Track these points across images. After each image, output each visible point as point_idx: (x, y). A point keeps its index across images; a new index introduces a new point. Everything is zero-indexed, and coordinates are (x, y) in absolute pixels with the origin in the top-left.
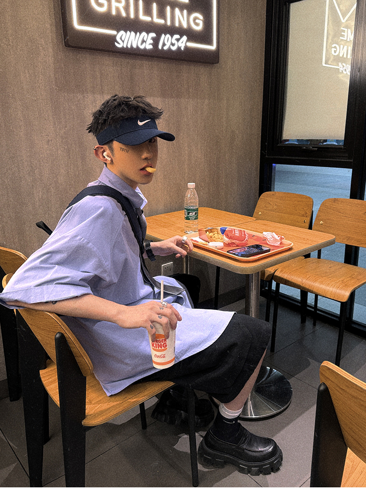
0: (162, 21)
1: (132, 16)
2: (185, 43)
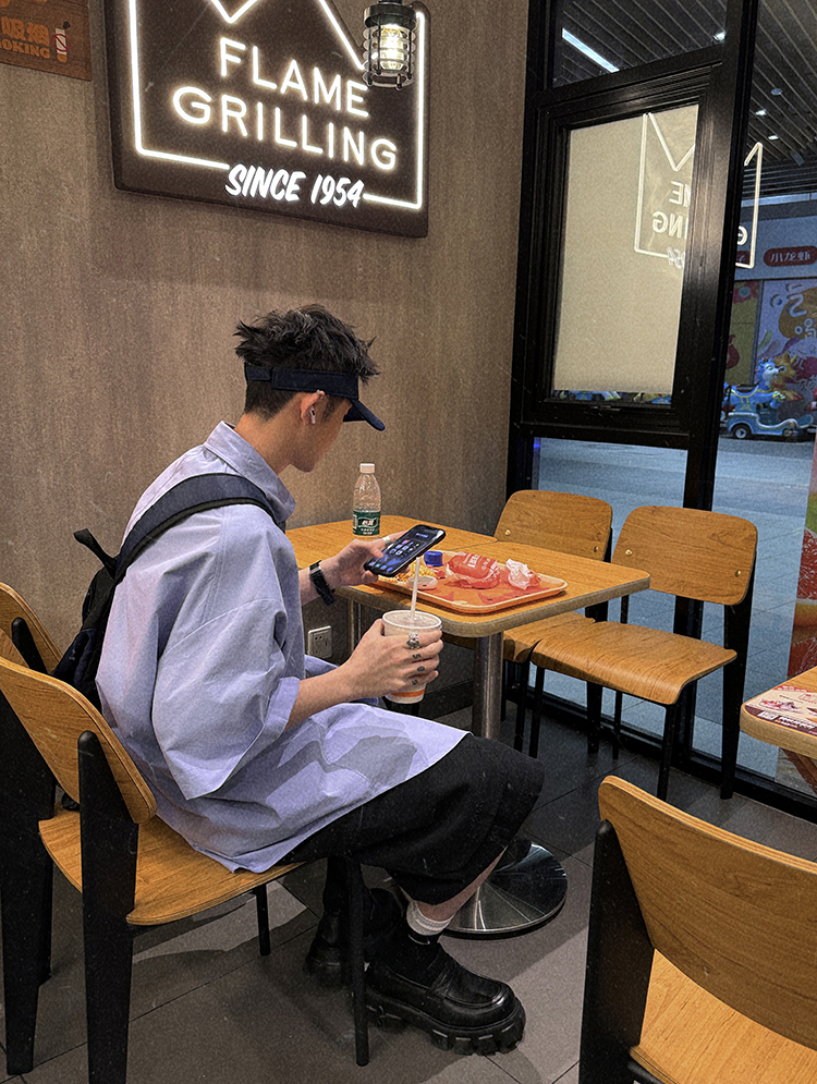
0: (318, 151)
1: (260, 137)
2: (361, 195)
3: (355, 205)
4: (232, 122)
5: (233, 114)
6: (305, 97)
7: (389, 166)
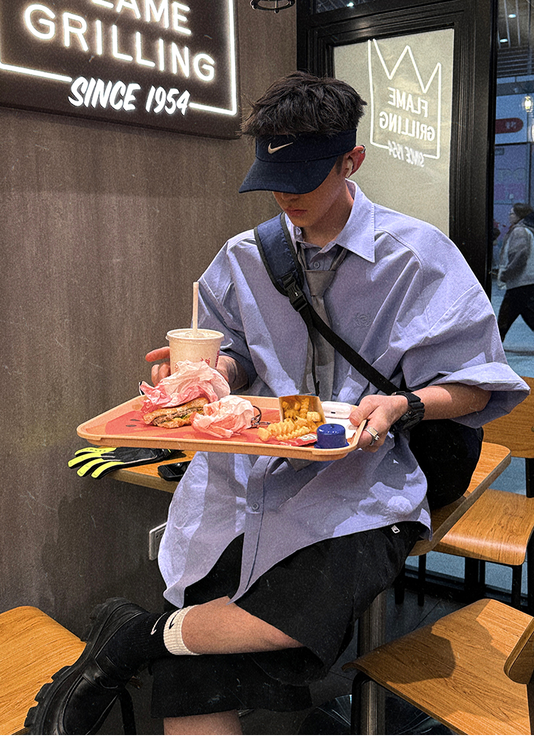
0: (150, 64)
1: (99, 51)
2: (188, 104)
3: (183, 112)
4: (73, 37)
5: (74, 30)
6: (138, 16)
7: (209, 78)
